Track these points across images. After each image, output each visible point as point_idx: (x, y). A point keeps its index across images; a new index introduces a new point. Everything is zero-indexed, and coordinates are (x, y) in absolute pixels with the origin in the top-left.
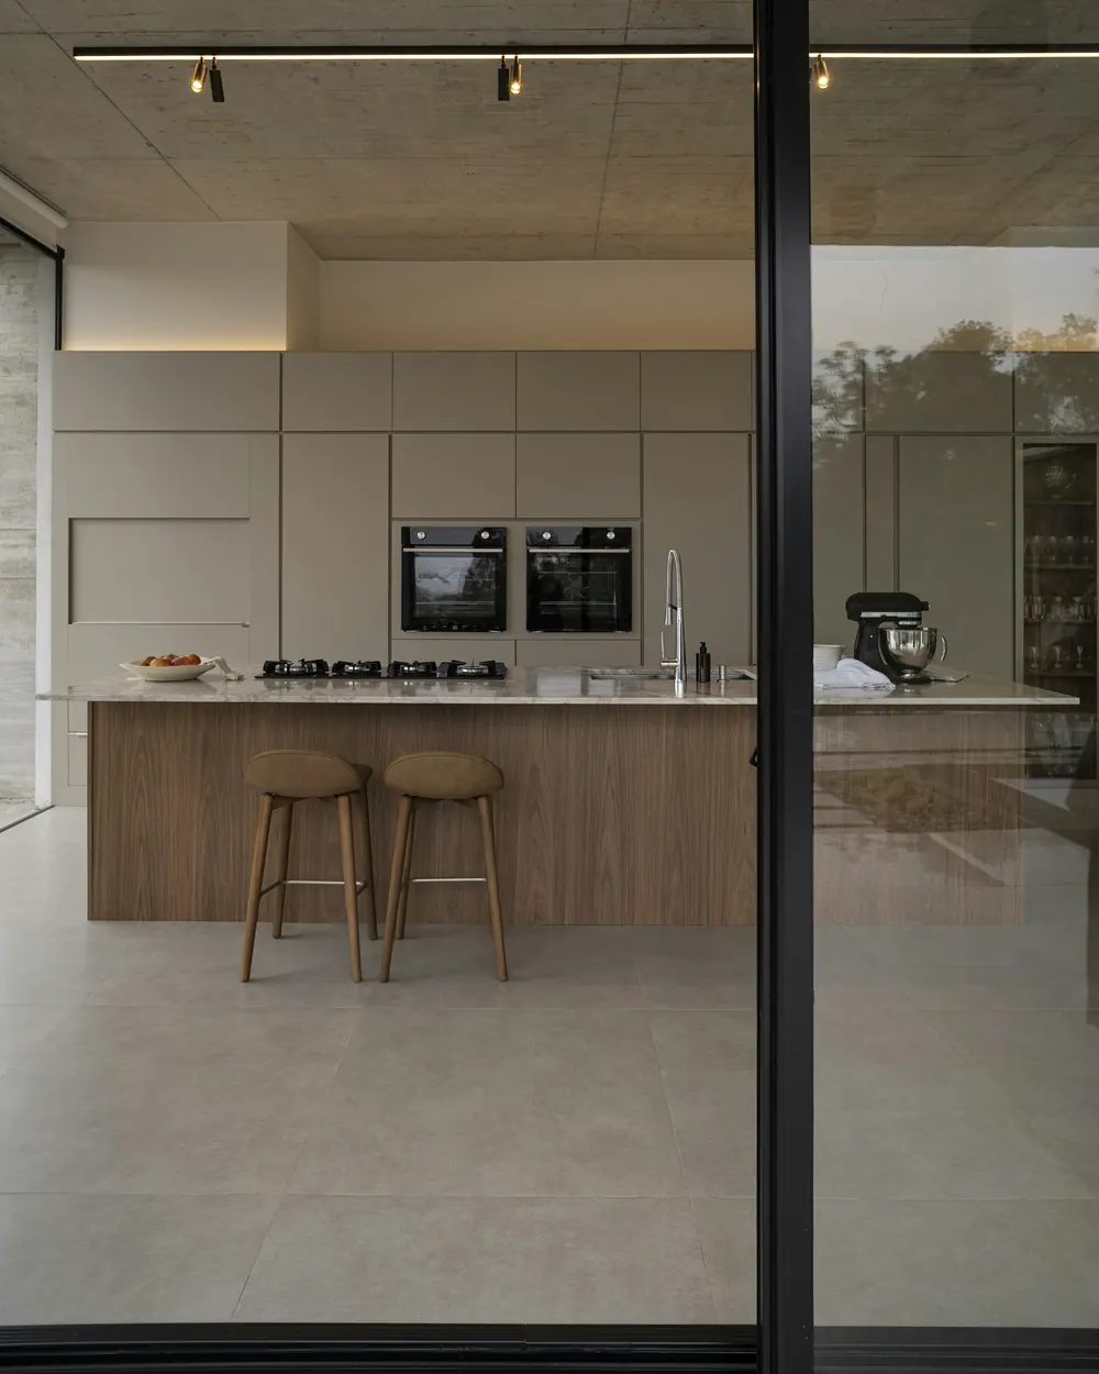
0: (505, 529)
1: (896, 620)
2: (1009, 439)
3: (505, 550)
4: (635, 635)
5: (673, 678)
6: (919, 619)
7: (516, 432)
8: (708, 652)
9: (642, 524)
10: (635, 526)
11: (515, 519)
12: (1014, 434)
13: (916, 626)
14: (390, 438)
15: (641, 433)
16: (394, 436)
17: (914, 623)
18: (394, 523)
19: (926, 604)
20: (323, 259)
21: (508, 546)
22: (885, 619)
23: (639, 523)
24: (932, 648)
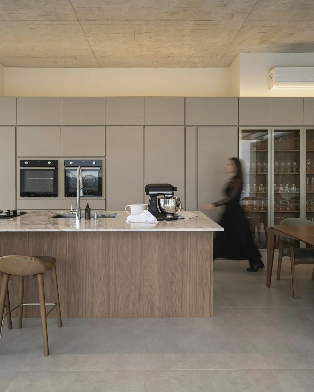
0: (57, 161)
1: (164, 195)
2: (237, 128)
3: (57, 168)
4: (103, 198)
5: (75, 217)
6: (173, 194)
7: (61, 126)
8: (89, 207)
9: (106, 159)
10: (103, 159)
11: (61, 157)
12: (238, 126)
13: (172, 197)
14: (16, 128)
15: (105, 126)
16: (17, 127)
17: (171, 196)
18: (17, 158)
19: (176, 188)
20: (5, 67)
21: (58, 166)
22: (158, 194)
23: (105, 158)
24: (177, 205)
